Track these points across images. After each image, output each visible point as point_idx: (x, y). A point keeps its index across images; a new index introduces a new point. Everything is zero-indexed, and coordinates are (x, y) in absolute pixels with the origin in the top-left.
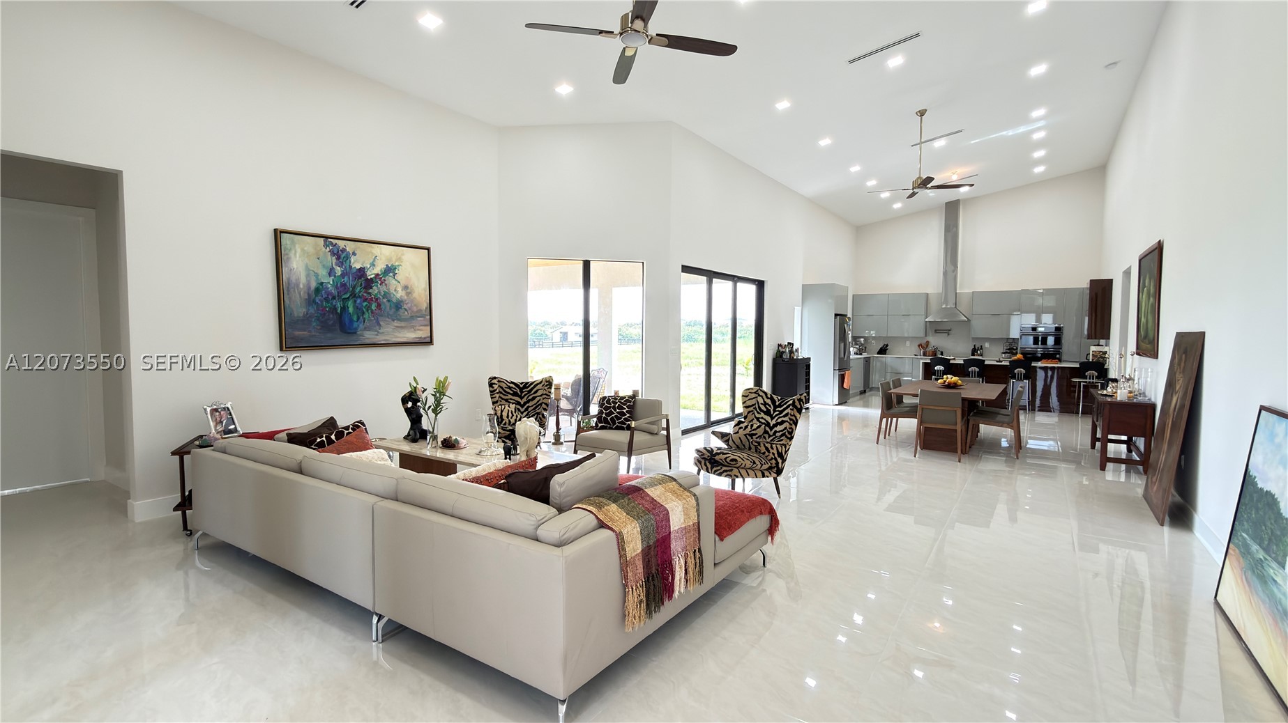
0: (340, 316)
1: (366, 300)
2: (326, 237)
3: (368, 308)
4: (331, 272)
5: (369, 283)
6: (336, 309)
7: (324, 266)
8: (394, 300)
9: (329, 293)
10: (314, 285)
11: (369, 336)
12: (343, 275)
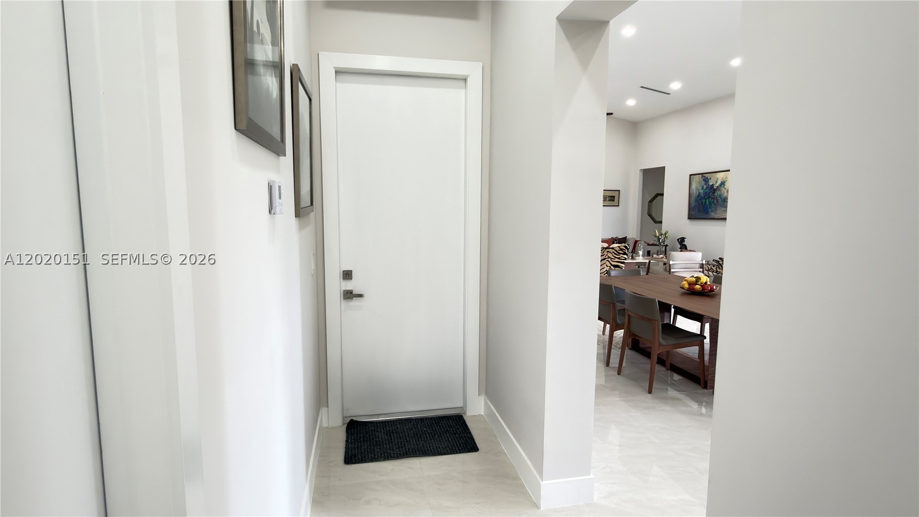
0: (704, 206)
1: (712, 199)
2: (702, 174)
3: (713, 201)
4: (702, 189)
5: (715, 190)
6: (703, 203)
7: (701, 186)
8: (723, 198)
9: (701, 197)
10: (697, 194)
11: (713, 215)
12: (706, 189)
